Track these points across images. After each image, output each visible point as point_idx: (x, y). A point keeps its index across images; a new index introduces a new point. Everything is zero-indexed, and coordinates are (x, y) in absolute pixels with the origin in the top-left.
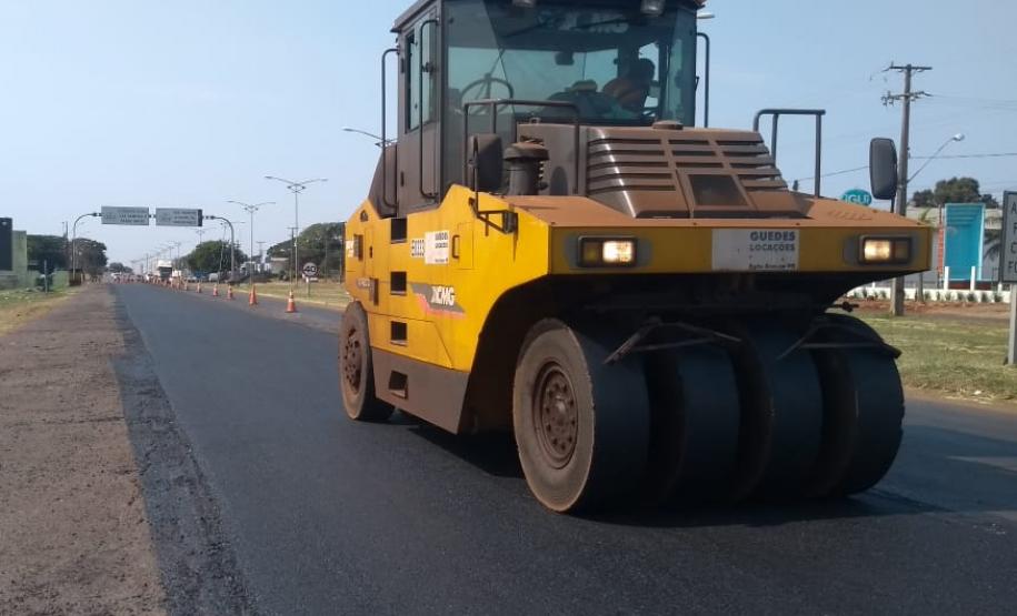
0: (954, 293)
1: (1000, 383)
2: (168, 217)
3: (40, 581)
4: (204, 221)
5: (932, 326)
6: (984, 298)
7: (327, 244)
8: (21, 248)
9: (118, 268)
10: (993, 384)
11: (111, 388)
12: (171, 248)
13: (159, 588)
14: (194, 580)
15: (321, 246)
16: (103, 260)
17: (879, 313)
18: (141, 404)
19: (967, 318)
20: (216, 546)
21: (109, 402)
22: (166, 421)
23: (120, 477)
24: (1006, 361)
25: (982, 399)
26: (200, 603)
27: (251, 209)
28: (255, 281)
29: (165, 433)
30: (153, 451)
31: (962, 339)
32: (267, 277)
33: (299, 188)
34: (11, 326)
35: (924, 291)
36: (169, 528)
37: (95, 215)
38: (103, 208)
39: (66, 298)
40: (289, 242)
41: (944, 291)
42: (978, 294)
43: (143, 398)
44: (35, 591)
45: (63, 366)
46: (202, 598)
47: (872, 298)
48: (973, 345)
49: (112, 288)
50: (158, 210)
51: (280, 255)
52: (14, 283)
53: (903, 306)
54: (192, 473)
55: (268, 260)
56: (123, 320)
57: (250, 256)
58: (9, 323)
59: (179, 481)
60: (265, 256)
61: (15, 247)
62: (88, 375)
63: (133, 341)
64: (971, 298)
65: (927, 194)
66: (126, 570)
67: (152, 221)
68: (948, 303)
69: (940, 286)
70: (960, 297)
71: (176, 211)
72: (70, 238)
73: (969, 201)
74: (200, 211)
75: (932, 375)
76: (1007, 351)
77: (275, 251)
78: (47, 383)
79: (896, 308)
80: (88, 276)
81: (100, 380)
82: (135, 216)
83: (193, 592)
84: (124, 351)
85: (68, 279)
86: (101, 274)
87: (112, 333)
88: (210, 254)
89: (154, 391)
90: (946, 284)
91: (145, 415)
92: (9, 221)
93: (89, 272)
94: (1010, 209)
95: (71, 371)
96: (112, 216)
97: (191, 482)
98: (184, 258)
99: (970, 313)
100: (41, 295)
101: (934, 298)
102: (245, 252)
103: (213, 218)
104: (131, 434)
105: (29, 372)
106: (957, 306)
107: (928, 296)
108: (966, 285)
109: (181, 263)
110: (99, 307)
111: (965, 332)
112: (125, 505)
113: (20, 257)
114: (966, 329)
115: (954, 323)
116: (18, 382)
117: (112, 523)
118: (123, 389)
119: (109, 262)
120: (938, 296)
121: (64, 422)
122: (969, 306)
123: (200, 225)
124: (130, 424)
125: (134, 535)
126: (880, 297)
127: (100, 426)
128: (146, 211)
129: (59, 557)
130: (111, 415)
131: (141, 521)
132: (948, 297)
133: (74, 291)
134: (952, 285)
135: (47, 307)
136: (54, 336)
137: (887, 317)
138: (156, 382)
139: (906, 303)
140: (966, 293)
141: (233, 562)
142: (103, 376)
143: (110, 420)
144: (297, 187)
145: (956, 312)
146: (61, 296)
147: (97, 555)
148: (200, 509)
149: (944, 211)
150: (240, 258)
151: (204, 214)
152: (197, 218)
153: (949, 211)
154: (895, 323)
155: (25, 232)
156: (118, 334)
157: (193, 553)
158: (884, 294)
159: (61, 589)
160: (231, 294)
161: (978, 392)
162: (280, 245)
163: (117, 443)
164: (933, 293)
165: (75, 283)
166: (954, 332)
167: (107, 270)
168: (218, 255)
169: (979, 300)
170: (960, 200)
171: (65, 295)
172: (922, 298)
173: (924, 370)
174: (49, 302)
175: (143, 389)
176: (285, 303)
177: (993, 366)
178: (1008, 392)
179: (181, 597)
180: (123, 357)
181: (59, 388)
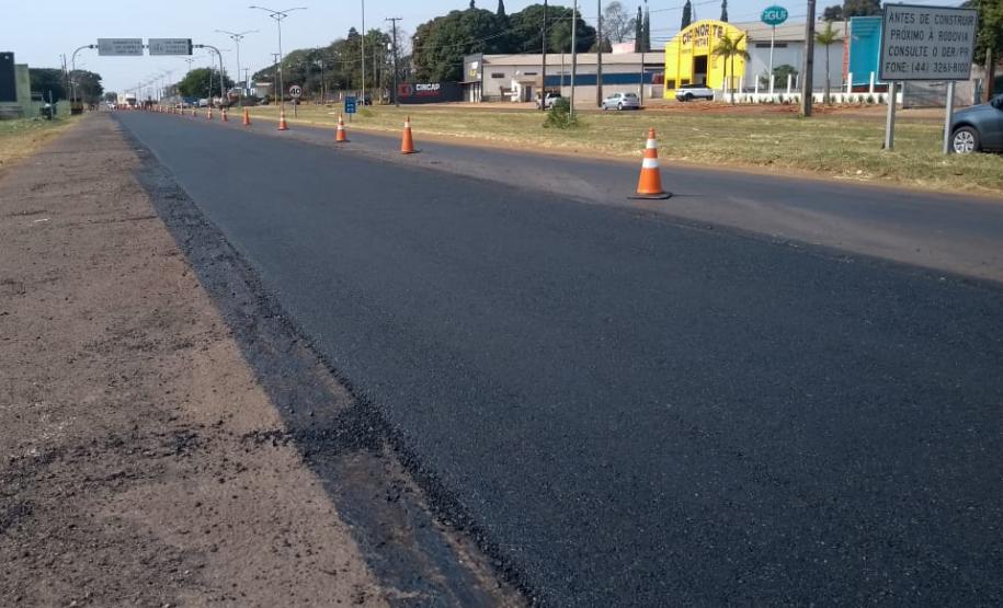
0: (856, 96)
1: (877, 164)
2: (161, 47)
3: (128, 327)
4: (194, 50)
5: (834, 124)
6: (881, 100)
7: (308, 68)
8: (24, 81)
9: (112, 97)
10: (871, 164)
11: (140, 195)
12: (162, 76)
13: (225, 326)
14: (252, 320)
15: (302, 70)
16: (99, 90)
17: (791, 115)
18: (170, 206)
19: (866, 117)
20: (263, 299)
21: (142, 205)
22: (196, 217)
23: (170, 258)
24: (884, 147)
25: (862, 177)
26: (259, 333)
27: (237, 37)
28: (243, 105)
29: (198, 226)
30: (191, 239)
31: (857, 133)
32: (253, 101)
33: (281, 16)
34: (31, 150)
35: (831, 95)
36: (220, 289)
37: (91, 47)
38: (99, 40)
39: (71, 125)
40: (272, 68)
41: (848, 95)
42: (876, 96)
43: (171, 201)
44: (128, 333)
45: (92, 179)
46: (260, 329)
47: (787, 103)
48: (864, 136)
49: (112, 115)
50: (150, 40)
51: (264, 80)
52: (20, 113)
53: (811, 108)
54: (228, 251)
55: (253, 85)
56: (131, 141)
57: (236, 82)
58: (28, 147)
59: (220, 258)
60: (250, 81)
61: (18, 80)
62: (116, 186)
63: (147, 157)
64: (870, 100)
65: (837, 9)
66: (194, 317)
67: (146, 51)
68: (850, 105)
69: (844, 89)
70: (861, 99)
71: (168, 41)
72: (69, 68)
73: (873, 14)
74: (190, 41)
75: (824, 160)
76: (884, 140)
77: (259, 77)
78: (82, 193)
79: (806, 110)
80: (85, 106)
81: (127, 189)
82: (129, 47)
83: (252, 327)
84: (141, 166)
85: (70, 108)
86: (98, 103)
87: (126, 152)
88: (200, 81)
89: (177, 195)
90: (849, 89)
91: (176, 213)
92: (11, 55)
93: (87, 102)
94: (888, 18)
95: (101, 183)
96: (108, 47)
97: (230, 258)
98: (175, 86)
99: (868, 113)
100: (48, 123)
101: (839, 100)
102: (232, 78)
103: (201, 46)
104: (169, 228)
105: (63, 185)
106: (857, 107)
107: (834, 99)
108: (866, 89)
109: (170, 91)
110: (105, 131)
111: (860, 128)
112: (181, 277)
113: (24, 88)
114: (861, 126)
115: (852, 121)
116: (56, 193)
117: (173, 289)
118: (151, 195)
119: (105, 91)
120: (843, 100)
121: (108, 221)
122: (868, 106)
123: (190, 53)
124: (166, 221)
125: (194, 295)
126: (794, 101)
127: (140, 223)
128: (139, 41)
129: (138, 312)
130: (147, 215)
131: (197, 286)
132: (851, 100)
133: (77, 118)
134: (855, 89)
135: (57, 133)
136: (74, 156)
137: (798, 118)
138: (178, 188)
139: (814, 106)
140: (866, 95)
141: (279, 306)
142: (130, 185)
143: (148, 218)
144: (279, 16)
145: (856, 112)
146: (67, 123)
147: (168, 309)
148: (243, 276)
149: (849, 23)
150: (229, 84)
151: (194, 43)
152: (187, 47)
153: (853, 23)
154: (804, 123)
155: (26, 65)
156: (132, 152)
157: (245, 304)
158: (797, 99)
159: (147, 331)
160: (225, 116)
161: (859, 172)
162: (264, 71)
163: (158, 234)
164: (838, 97)
165: (77, 111)
166: (852, 128)
167: (102, 100)
168: (207, 82)
169: (877, 101)
170: (864, 14)
171: (70, 122)
172: (828, 101)
173: (818, 156)
174: (59, 129)
175: (168, 194)
176: (278, 123)
177: (873, 151)
178: (882, 171)
179: (244, 331)
180: (143, 171)
181: (94, 197)
